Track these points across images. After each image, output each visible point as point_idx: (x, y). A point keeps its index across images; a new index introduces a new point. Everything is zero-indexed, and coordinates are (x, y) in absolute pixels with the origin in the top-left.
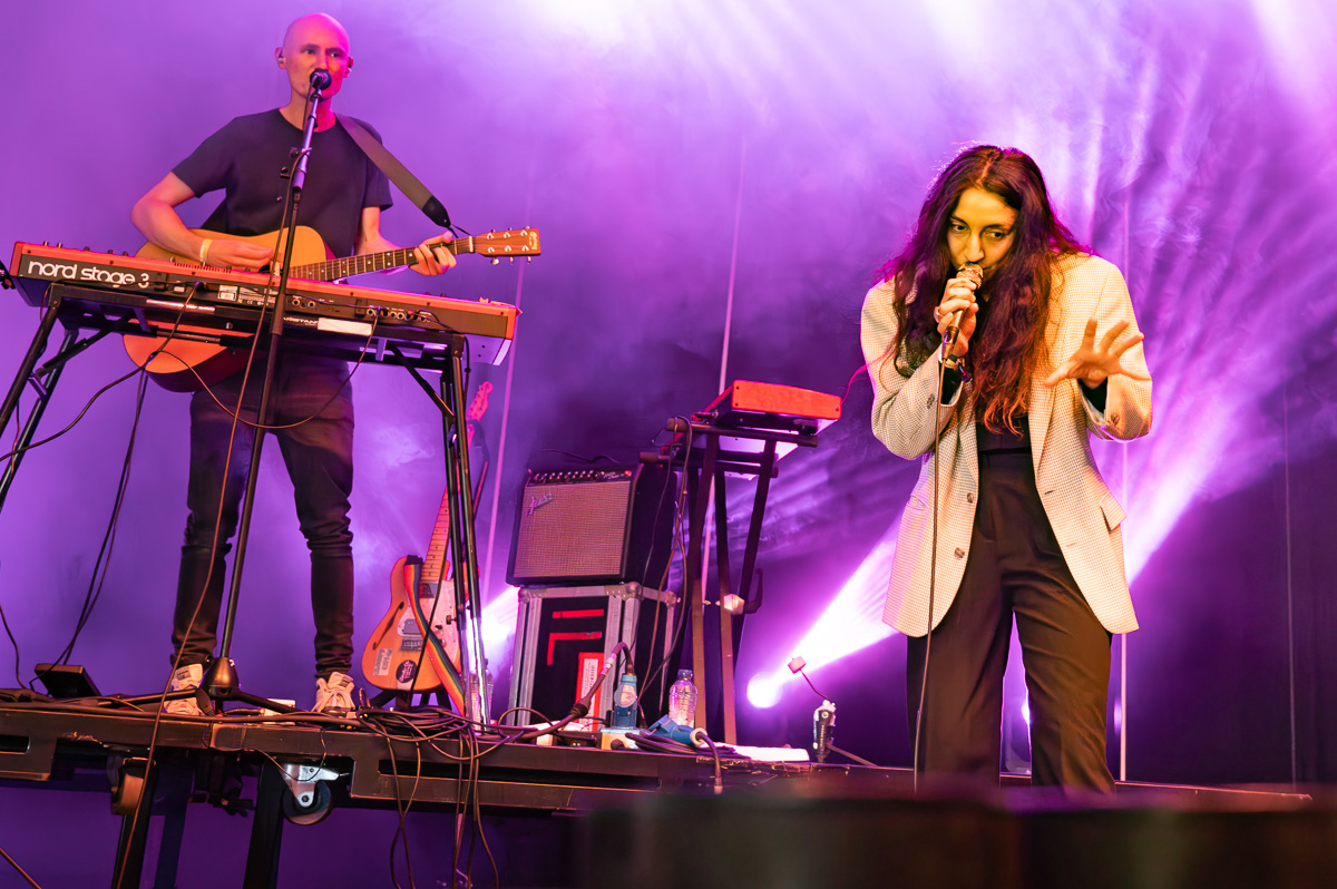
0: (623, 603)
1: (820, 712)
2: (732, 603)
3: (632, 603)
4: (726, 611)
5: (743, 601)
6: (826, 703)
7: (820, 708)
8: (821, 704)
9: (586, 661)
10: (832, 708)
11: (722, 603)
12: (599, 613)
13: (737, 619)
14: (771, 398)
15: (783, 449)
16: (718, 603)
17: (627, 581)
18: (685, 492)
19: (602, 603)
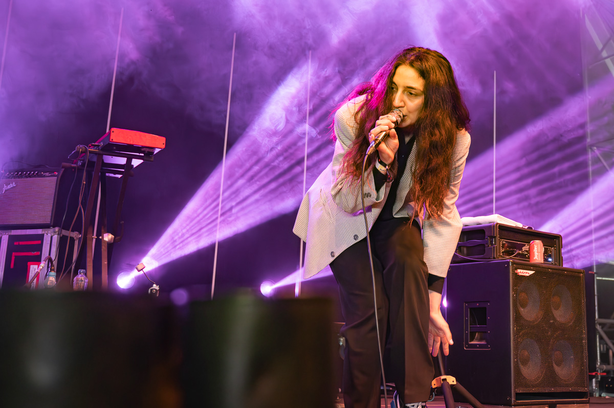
0: (52, 237)
1: (151, 290)
2: (108, 237)
3: (56, 237)
4: (105, 241)
5: (113, 236)
6: (154, 285)
7: (152, 288)
8: (152, 286)
9: (32, 266)
10: (157, 288)
11: (103, 237)
12: (39, 242)
13: (110, 245)
14: (130, 137)
15: (136, 163)
16: (101, 237)
17: (54, 227)
18: (84, 183)
19: (41, 237)
